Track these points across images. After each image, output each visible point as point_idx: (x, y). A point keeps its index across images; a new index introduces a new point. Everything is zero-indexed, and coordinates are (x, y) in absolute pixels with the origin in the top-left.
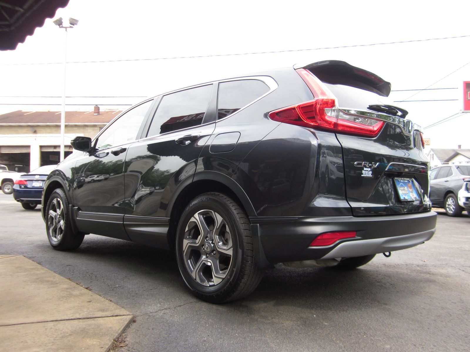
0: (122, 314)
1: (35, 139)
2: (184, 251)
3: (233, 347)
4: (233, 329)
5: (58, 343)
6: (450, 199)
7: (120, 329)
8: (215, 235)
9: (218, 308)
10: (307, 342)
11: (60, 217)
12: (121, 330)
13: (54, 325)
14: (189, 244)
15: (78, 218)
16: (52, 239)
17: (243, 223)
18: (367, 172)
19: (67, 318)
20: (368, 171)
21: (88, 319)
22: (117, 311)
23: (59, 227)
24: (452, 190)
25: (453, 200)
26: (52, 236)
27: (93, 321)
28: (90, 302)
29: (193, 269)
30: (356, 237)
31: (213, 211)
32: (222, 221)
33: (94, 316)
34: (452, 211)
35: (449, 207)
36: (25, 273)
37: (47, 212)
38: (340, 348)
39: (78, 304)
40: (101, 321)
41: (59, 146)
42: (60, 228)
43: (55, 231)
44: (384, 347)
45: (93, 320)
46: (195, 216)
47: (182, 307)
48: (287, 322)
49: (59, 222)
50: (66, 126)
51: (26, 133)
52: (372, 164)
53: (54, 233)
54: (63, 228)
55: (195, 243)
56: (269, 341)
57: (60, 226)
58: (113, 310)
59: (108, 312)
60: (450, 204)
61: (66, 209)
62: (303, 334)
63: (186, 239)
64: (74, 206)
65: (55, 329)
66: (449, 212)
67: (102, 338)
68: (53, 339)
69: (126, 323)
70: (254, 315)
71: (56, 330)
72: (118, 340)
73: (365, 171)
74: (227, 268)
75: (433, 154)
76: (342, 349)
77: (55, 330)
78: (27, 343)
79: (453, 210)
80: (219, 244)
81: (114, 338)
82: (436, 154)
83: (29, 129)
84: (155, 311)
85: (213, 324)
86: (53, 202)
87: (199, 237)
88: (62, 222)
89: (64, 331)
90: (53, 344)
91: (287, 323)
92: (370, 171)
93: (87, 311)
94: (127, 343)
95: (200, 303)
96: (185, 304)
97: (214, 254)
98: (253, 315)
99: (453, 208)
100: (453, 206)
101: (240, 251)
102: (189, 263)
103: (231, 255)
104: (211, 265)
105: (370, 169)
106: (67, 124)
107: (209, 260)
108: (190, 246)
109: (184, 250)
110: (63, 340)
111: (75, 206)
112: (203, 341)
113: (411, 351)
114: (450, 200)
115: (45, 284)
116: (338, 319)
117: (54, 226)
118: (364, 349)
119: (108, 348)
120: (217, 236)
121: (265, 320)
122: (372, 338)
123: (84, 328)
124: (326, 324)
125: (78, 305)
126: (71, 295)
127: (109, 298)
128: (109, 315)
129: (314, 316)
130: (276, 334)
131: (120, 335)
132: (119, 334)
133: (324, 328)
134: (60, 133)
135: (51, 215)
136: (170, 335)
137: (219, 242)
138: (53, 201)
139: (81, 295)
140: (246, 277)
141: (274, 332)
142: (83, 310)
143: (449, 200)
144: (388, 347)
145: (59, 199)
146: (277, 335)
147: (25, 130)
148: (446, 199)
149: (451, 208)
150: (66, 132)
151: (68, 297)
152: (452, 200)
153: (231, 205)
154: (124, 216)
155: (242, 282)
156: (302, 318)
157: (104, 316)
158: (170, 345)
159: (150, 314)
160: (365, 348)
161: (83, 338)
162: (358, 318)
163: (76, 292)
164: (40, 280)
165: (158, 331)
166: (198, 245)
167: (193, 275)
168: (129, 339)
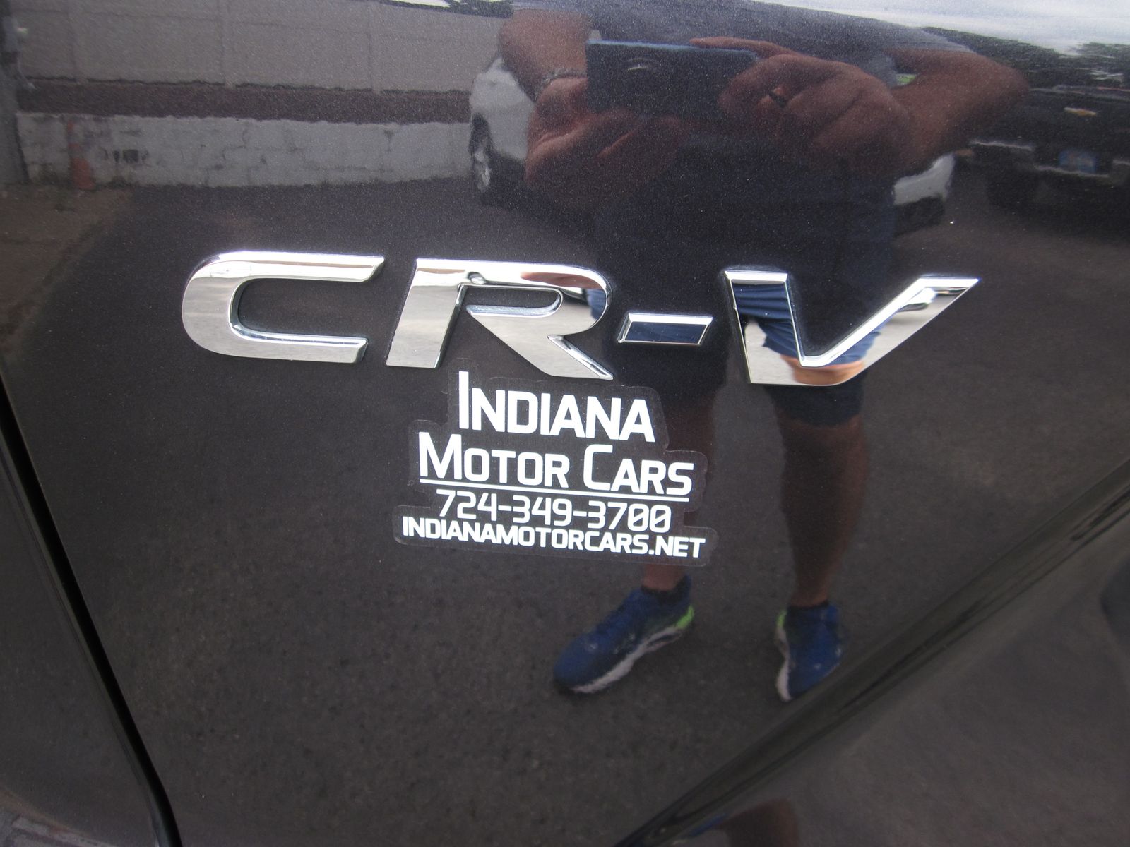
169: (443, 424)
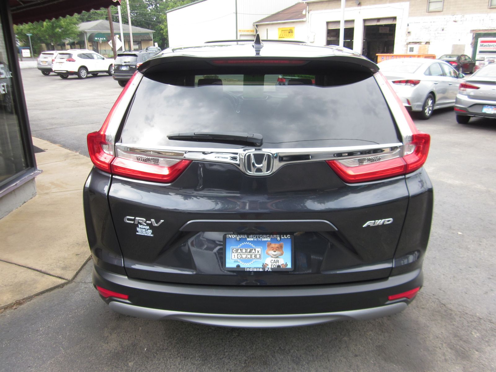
1: (360, 12)
7: (37, 291)
18: (144, 230)
52: (151, 221)
69: (50, 287)
81: (19, 299)
83: (354, 1)
94: (21, 306)
119: (3, 306)
121: (109, 332)
132: (29, 296)
147: (350, 3)
156: (134, 346)
159: (81, 284)
168: (27, 304)
169: (138, 227)
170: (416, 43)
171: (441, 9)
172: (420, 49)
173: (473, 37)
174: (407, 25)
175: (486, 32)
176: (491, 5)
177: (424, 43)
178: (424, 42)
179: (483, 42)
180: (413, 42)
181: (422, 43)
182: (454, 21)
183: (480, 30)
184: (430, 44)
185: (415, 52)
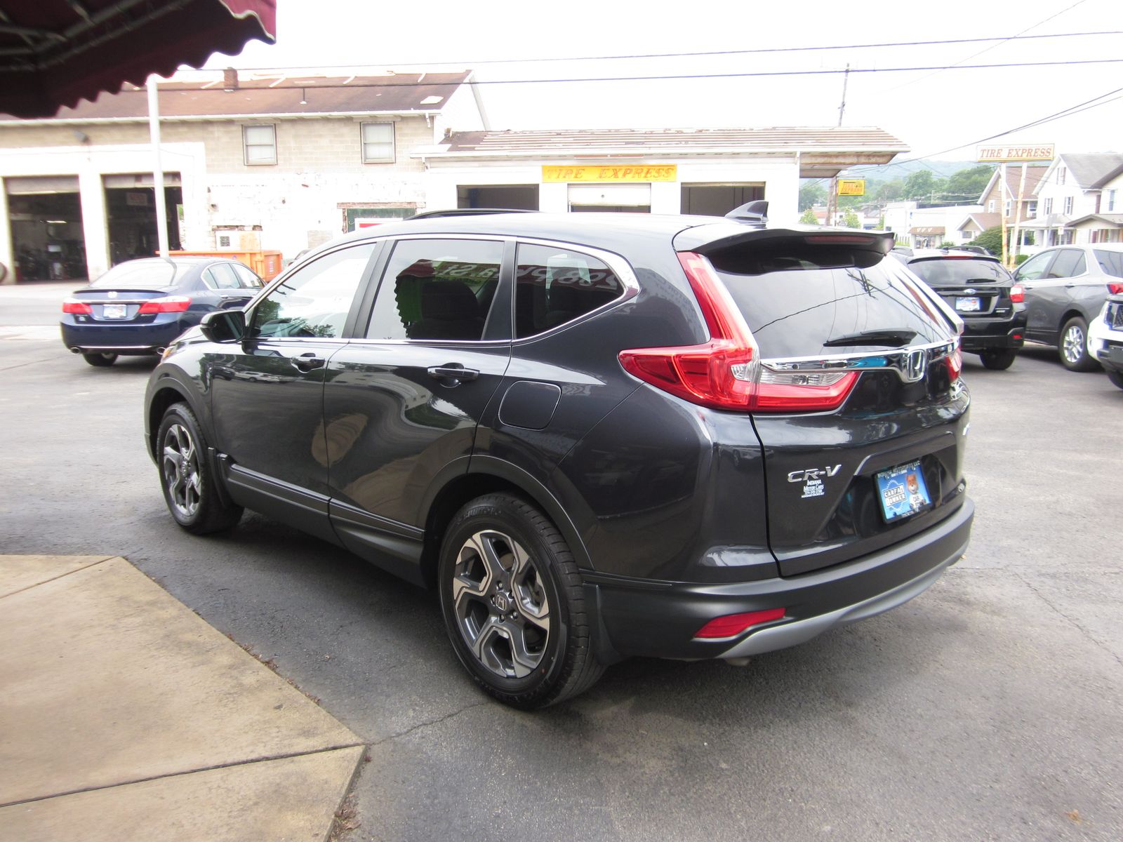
0: (344, 744)
1: (89, 159)
2: (455, 601)
3: (548, 831)
4: (549, 785)
5: (237, 826)
6: (1073, 329)
7: (343, 784)
8: (515, 584)
9: (524, 723)
10: (683, 818)
11: (188, 466)
12: (346, 787)
13: (222, 778)
14: (464, 590)
15: (230, 480)
16: (176, 508)
17: (568, 574)
18: (814, 487)
19: (244, 758)
20: (815, 485)
21: (283, 760)
22: (333, 733)
23: (190, 487)
24: (1080, 310)
25: (1080, 332)
26: (177, 503)
27: (292, 764)
28: (279, 707)
29: (474, 638)
30: (784, 617)
31: (509, 538)
32: (528, 562)
33: (292, 751)
34: (1075, 358)
35: (1070, 347)
36: (138, 620)
37: (160, 448)
38: (741, 832)
39: (259, 714)
40: (305, 763)
41: (150, 175)
42: (192, 488)
43: (181, 490)
44: (820, 829)
45: (293, 761)
46: (474, 536)
47: (455, 718)
48: (652, 762)
49: (189, 475)
50: (162, 124)
51: (63, 143)
52: (825, 470)
53: (179, 496)
54: (199, 490)
55: (477, 589)
56: (614, 816)
57: (193, 486)
58: (325, 732)
59: (316, 738)
60: (1072, 341)
61: (201, 454)
62: (677, 796)
63: (459, 577)
64: (219, 452)
65: (226, 788)
66: (1069, 359)
67: (314, 810)
68: (226, 815)
69: (353, 767)
70: (591, 742)
71: (228, 790)
72: (342, 813)
73: (809, 486)
74: (539, 650)
75: (1065, 168)
76: (742, 835)
77: (225, 790)
78: (183, 826)
79: (1078, 357)
80: (525, 601)
81: (335, 810)
82: (1072, 170)
83: (71, 133)
84: (405, 730)
85: (513, 771)
86: (171, 431)
87: (485, 579)
88: (195, 478)
89: (242, 793)
90: (229, 829)
91: (653, 766)
92: (820, 484)
93: (278, 737)
94: (359, 818)
95: (490, 705)
96: (461, 711)
97: (515, 618)
98: (589, 743)
99: (1079, 352)
100: (1078, 347)
101: (563, 627)
102: (468, 625)
103: (546, 631)
104: (509, 636)
105: (819, 482)
106: (162, 118)
107: (505, 628)
108: (466, 593)
109: (455, 598)
110: (244, 817)
111: (221, 453)
112: (495, 817)
113: (866, 840)
114: (1073, 333)
115: (185, 655)
116: (749, 751)
117: (178, 481)
118: (782, 834)
119: (327, 834)
120: (520, 587)
121: (612, 757)
122: (803, 804)
123: (278, 784)
124: (724, 766)
125: (258, 717)
126: (242, 689)
127: (314, 693)
128: (320, 748)
129: (705, 744)
130: (628, 797)
131: (345, 800)
132: (343, 798)
133: (718, 778)
134: (148, 140)
135: (168, 456)
136: (436, 801)
137: (523, 599)
138: (171, 429)
139: (261, 686)
140: (575, 674)
141: (624, 793)
142: (270, 733)
143: (1070, 331)
144: (827, 828)
145: (184, 429)
146: (630, 799)
147: (61, 136)
148: (1063, 330)
149: (1074, 350)
150: (163, 140)
151: (236, 693)
152: (1078, 331)
153: (546, 532)
154: (329, 501)
155: (569, 681)
156: (682, 750)
157: (312, 750)
158: (436, 826)
159: (396, 739)
160: (784, 833)
161: (280, 811)
162: (787, 748)
163: (249, 679)
164: (172, 642)
165: (412, 787)
166: (482, 594)
167: (475, 650)
168: (363, 810)
170: (232, 228)
171: (273, 161)
172: (243, 239)
173: (344, 216)
174: (207, 190)
175: (365, 207)
176: (366, 158)
177: (251, 228)
178: (249, 226)
179: (363, 226)
180: (226, 227)
181: (245, 228)
182: (303, 185)
183: (354, 204)
184: (262, 230)
185: (234, 247)
